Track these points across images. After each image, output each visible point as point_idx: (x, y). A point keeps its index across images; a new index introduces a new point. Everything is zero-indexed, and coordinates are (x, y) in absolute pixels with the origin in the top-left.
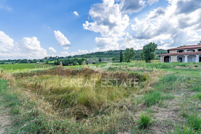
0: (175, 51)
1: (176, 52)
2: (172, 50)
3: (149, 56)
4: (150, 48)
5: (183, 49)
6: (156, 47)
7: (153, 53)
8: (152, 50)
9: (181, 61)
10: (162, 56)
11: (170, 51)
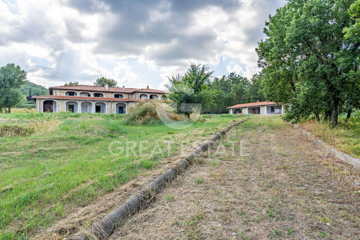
0: (63, 91)
1: (63, 94)
2: (57, 89)
3: (7, 98)
4: (10, 76)
5: (75, 90)
6: (24, 77)
7: (18, 90)
8: (15, 83)
9: (73, 111)
10: (40, 99)
11: (54, 91)
